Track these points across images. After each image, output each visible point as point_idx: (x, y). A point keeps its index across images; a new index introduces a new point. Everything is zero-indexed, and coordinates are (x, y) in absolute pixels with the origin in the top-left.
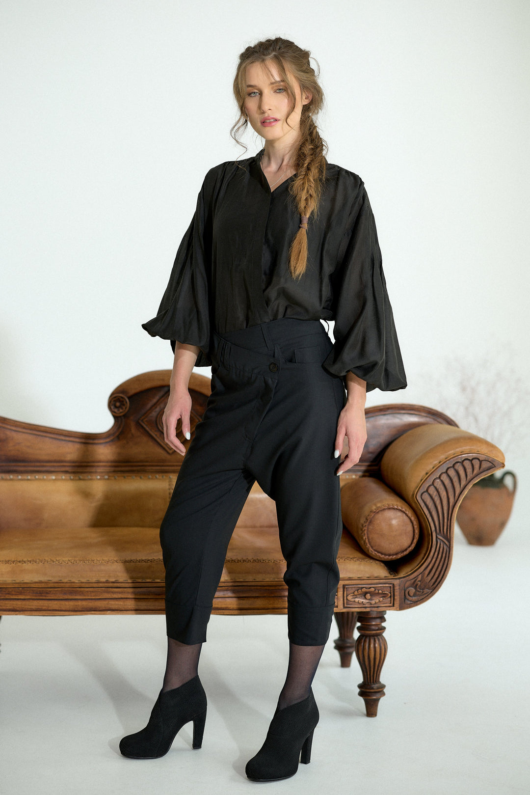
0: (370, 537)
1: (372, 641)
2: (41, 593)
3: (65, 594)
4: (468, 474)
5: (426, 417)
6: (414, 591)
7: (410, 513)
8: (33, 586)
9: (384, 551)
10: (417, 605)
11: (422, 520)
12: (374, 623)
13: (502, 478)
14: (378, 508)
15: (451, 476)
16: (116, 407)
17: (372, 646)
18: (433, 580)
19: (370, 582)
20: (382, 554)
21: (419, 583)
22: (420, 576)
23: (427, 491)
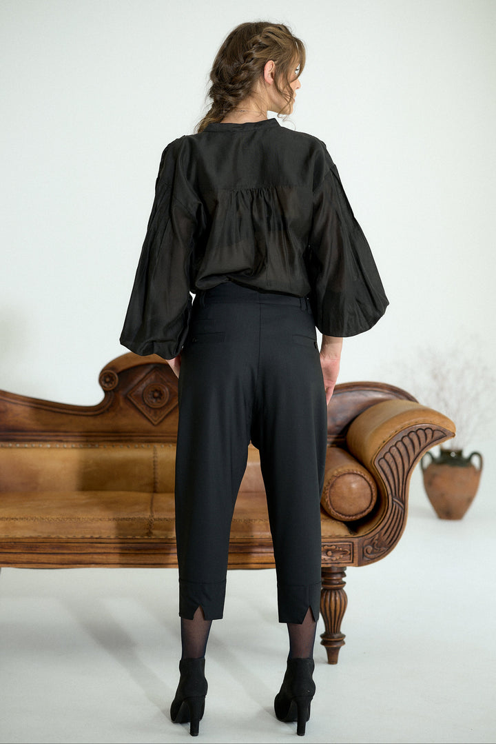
0: (332, 499)
1: (333, 594)
2: (31, 547)
3: (53, 548)
4: (422, 442)
5: (389, 394)
6: (371, 548)
7: (368, 477)
8: (24, 540)
9: (344, 513)
10: (374, 562)
11: (380, 485)
12: (335, 578)
13: (470, 459)
14: (339, 473)
15: (406, 444)
16: (106, 382)
17: (333, 599)
18: (389, 539)
19: (331, 540)
20: (343, 515)
21: (376, 542)
22: (377, 535)
23: (384, 457)
